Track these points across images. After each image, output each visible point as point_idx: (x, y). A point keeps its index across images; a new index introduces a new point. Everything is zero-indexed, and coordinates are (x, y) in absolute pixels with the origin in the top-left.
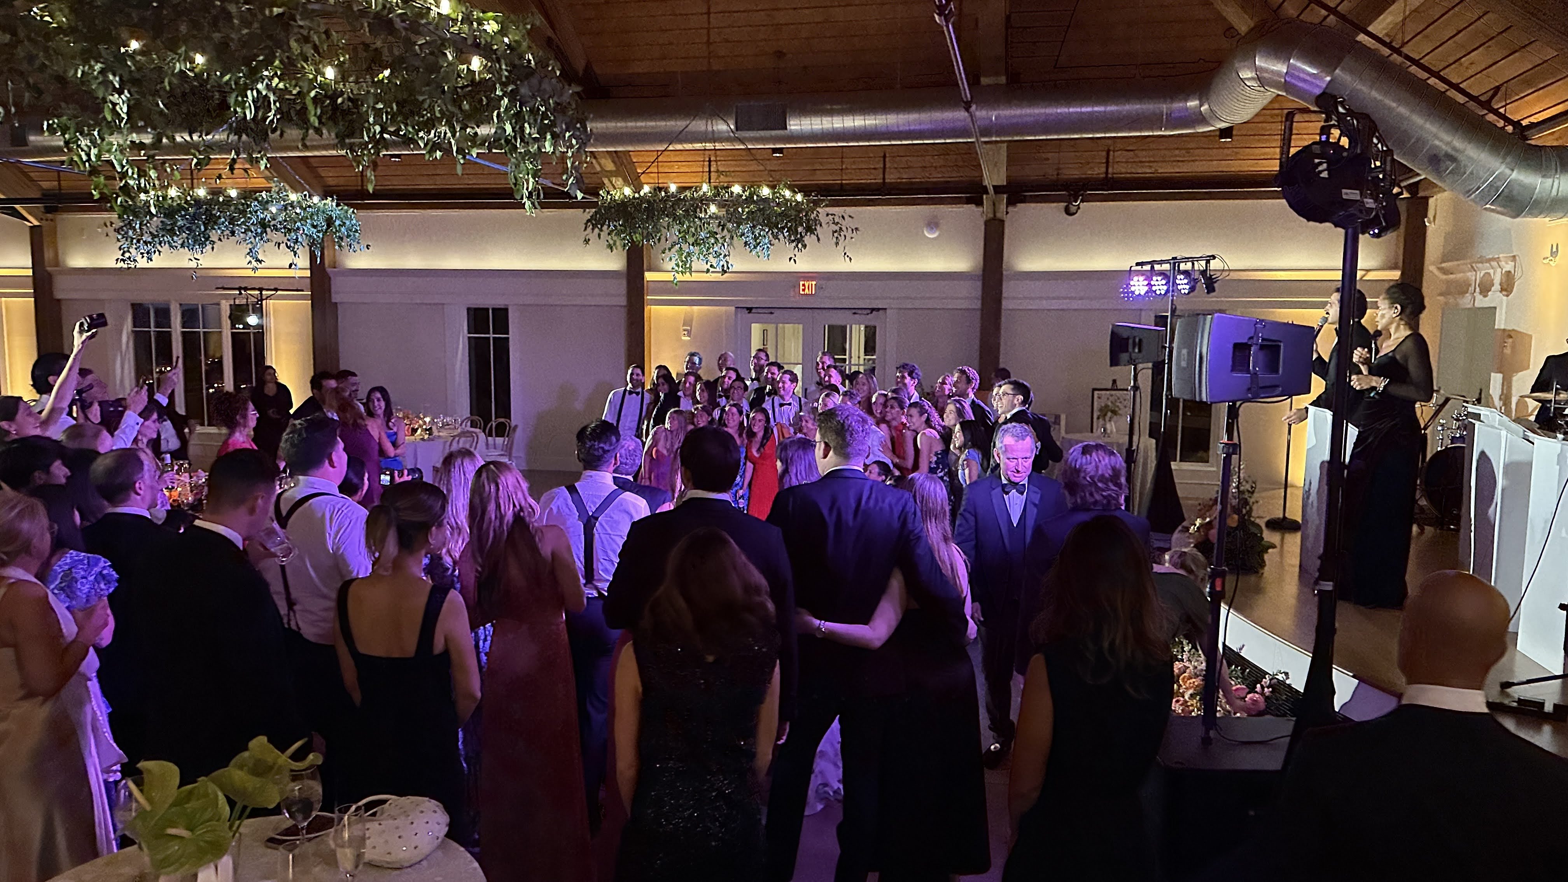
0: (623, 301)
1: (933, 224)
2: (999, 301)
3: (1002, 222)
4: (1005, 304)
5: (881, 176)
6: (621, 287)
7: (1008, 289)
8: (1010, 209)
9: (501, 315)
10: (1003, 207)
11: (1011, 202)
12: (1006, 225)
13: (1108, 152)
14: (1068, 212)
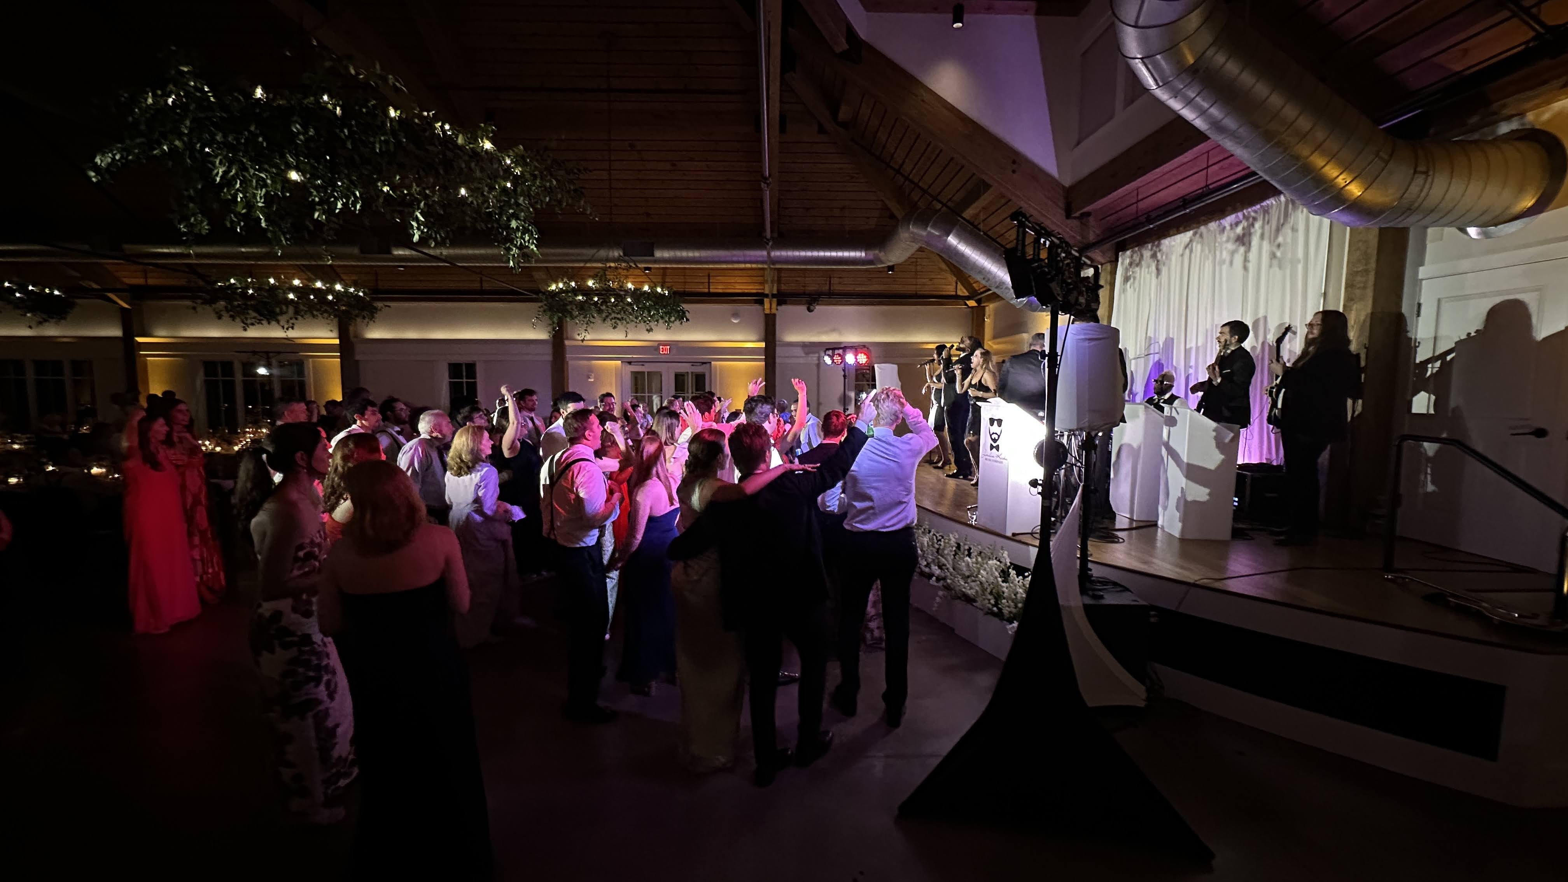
0: (550, 358)
1: (736, 315)
2: (774, 358)
3: (774, 315)
4: (778, 360)
5: (707, 287)
6: (549, 349)
7: (779, 351)
8: (779, 308)
9: (471, 368)
10: (774, 305)
11: (780, 303)
12: (777, 317)
13: (830, 278)
14: (809, 310)
